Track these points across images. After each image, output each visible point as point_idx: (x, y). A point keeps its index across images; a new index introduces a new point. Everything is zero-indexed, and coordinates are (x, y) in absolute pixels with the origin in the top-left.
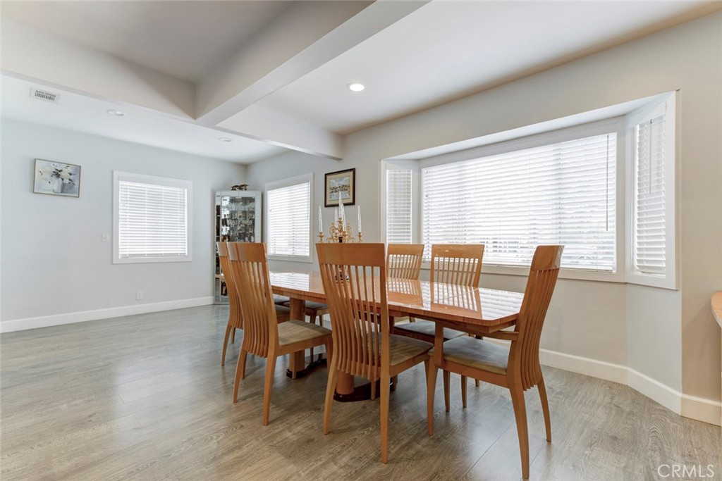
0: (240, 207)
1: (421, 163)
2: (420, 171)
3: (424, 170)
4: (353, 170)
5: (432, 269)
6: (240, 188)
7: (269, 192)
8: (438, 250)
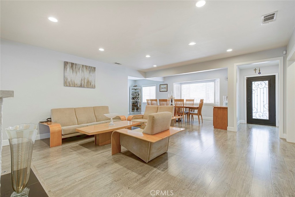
0: (134, 91)
1: (181, 84)
2: (181, 85)
3: (182, 85)
4: (167, 84)
5: (186, 104)
6: (136, 86)
7: (143, 88)
8: (187, 100)
